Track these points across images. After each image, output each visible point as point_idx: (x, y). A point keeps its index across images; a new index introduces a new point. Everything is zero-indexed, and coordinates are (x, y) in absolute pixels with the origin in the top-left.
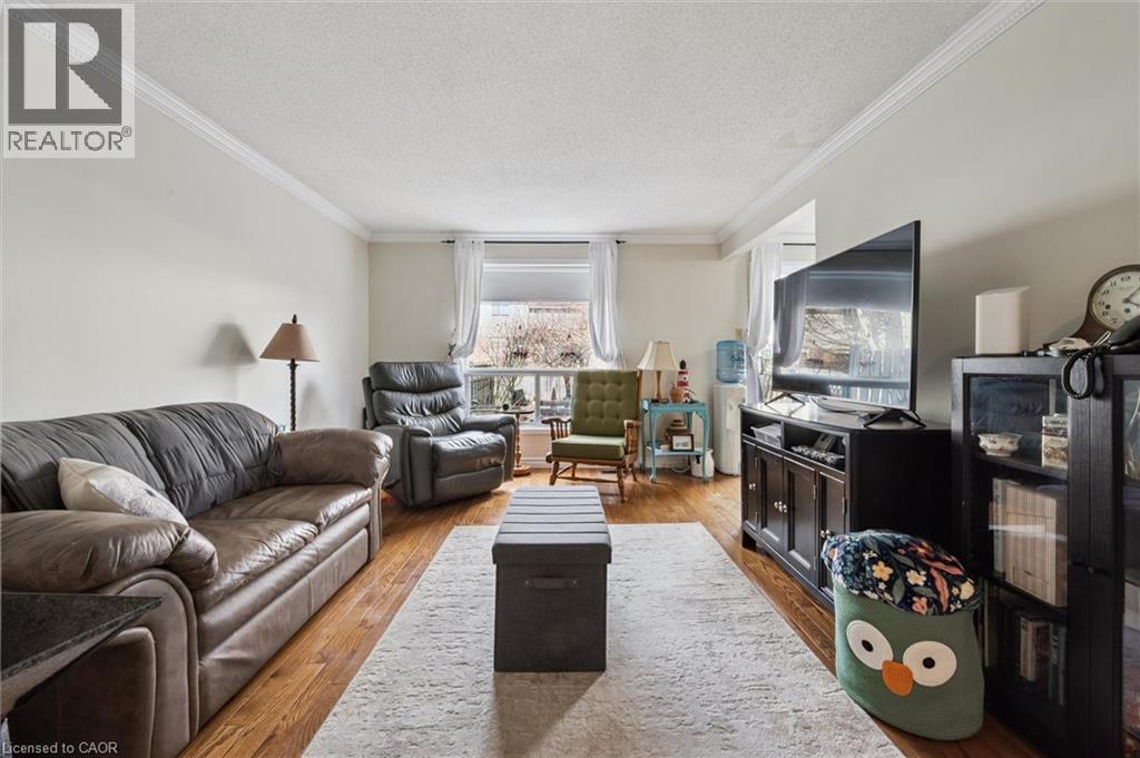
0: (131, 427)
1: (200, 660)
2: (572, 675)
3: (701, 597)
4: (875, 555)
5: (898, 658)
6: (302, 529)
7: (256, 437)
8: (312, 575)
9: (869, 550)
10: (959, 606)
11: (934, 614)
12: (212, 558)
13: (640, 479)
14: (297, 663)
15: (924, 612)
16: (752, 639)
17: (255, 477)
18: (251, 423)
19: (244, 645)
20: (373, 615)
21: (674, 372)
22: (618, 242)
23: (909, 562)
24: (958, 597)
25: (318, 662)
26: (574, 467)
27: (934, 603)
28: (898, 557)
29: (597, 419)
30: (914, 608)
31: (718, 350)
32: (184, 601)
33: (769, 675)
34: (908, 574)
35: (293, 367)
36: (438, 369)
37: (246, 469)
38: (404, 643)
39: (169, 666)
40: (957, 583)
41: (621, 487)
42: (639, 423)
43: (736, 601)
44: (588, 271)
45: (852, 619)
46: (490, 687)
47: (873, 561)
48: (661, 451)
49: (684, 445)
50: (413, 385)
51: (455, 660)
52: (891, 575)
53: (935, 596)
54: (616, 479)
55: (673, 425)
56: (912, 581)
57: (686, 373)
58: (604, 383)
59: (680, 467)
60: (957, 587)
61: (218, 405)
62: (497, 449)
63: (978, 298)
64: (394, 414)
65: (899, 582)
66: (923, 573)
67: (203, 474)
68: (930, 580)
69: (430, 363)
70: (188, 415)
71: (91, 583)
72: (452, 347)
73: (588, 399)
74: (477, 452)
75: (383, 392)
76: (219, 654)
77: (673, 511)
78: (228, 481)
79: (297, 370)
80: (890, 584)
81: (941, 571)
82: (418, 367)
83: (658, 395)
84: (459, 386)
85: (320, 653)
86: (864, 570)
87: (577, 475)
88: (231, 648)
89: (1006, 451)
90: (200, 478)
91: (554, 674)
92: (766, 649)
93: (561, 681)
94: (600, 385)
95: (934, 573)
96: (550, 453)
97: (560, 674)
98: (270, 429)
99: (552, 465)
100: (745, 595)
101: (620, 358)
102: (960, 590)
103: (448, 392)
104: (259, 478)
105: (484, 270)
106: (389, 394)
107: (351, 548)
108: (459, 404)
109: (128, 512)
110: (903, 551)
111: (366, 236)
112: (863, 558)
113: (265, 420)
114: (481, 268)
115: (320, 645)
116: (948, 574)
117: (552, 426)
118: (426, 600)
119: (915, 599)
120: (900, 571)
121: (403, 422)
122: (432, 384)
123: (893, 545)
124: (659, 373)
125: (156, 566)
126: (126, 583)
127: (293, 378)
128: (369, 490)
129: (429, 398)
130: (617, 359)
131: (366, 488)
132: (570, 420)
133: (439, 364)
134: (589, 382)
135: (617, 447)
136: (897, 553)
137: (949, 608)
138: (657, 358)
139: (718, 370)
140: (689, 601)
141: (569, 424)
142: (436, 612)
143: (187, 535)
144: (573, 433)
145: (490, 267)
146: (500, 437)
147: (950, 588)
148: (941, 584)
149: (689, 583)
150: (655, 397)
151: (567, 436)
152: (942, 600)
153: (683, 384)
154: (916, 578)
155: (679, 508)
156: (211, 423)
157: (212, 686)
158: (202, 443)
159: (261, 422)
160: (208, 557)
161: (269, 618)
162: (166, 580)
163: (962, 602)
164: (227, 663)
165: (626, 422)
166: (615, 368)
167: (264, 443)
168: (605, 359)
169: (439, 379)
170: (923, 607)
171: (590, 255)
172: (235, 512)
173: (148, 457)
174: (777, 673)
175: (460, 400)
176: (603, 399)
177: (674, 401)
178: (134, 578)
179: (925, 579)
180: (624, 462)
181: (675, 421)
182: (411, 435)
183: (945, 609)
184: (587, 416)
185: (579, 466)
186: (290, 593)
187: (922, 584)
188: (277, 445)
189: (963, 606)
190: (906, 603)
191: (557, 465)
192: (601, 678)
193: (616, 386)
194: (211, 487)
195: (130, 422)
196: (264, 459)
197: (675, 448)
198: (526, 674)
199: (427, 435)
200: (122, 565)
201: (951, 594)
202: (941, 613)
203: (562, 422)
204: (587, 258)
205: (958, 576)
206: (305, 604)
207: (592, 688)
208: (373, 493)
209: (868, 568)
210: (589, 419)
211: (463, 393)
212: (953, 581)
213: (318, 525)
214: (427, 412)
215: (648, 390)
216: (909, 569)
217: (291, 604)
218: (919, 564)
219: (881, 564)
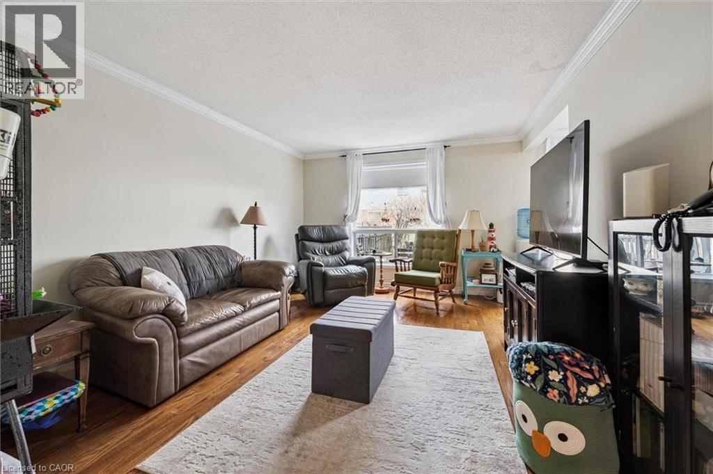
0: (176, 256)
1: (180, 358)
2: (349, 402)
3: (454, 376)
4: (530, 357)
5: (541, 430)
6: (237, 308)
7: (230, 262)
8: (242, 331)
9: (528, 353)
10: (587, 401)
11: (565, 403)
12: (184, 313)
13: (458, 301)
14: (229, 371)
15: (556, 400)
16: (473, 406)
17: (228, 282)
18: (229, 255)
19: (202, 357)
20: (269, 355)
21: (484, 231)
22: (445, 147)
23: (554, 365)
24: (584, 394)
25: (237, 372)
26: (415, 291)
27: (565, 394)
28: (546, 360)
29: (428, 261)
30: (548, 396)
31: (518, 215)
32: (172, 331)
33: (469, 428)
34: (550, 372)
35: (255, 228)
36: (335, 229)
37: (224, 277)
38: (277, 371)
39: (165, 357)
40: (585, 384)
41: (437, 305)
42: (454, 264)
43: (476, 382)
44: (425, 167)
45: (519, 399)
46: (305, 399)
47: (528, 361)
48: (474, 283)
49: (490, 280)
50: (320, 238)
51: (296, 383)
52: (536, 372)
53: (565, 390)
54: (434, 299)
55: (484, 267)
56: (551, 377)
57: (494, 231)
58: (434, 238)
59: (491, 295)
60: (584, 386)
61: (215, 246)
62: (361, 276)
63: (624, 175)
64: (310, 254)
65: (541, 377)
66: (562, 373)
67: (204, 278)
68: (564, 380)
69: (331, 226)
70: (202, 251)
71: (131, 316)
72: (345, 217)
73: (423, 248)
74: (348, 277)
75: (304, 242)
76: (190, 358)
77: (468, 323)
78: (215, 282)
79: (257, 230)
80: (534, 377)
81: (574, 374)
82: (324, 228)
83: (473, 246)
84: (347, 239)
85: (240, 368)
86: (521, 366)
87: (417, 296)
88: (196, 357)
89: (641, 291)
90: (202, 280)
91: (340, 400)
92: (479, 413)
93: (342, 404)
94: (431, 239)
95: (569, 374)
96: (393, 280)
97: (344, 401)
98: (239, 259)
99: (395, 288)
100: (486, 380)
101: (446, 221)
102: (587, 389)
103: (340, 242)
104: (231, 282)
105: (362, 171)
106: (307, 243)
107: (267, 321)
108: (346, 249)
109: (159, 291)
110: (552, 357)
111: (302, 157)
112: (522, 357)
113: (237, 254)
114: (361, 170)
115: (242, 364)
116: (580, 376)
117: (396, 264)
118: (298, 353)
119: (549, 389)
120: (544, 369)
121: (314, 259)
122: (332, 238)
123: (546, 352)
124: (473, 231)
125: (158, 313)
126: (146, 318)
127: (255, 234)
128: (279, 293)
129: (329, 245)
130: (445, 222)
131: (277, 291)
132: (411, 261)
133: (335, 226)
134: (424, 237)
135: (434, 279)
136: (548, 358)
137: (577, 401)
138: (470, 221)
139: (518, 230)
140: (444, 377)
141: (411, 263)
142: (299, 359)
143: (173, 302)
144: (413, 269)
145: (366, 169)
146: (365, 269)
147: (578, 387)
148: (572, 383)
149: (451, 367)
150: (470, 248)
151: (409, 270)
152: (571, 394)
153: (491, 239)
154: (555, 376)
155: (475, 322)
156: (210, 255)
157: (186, 372)
158: (205, 263)
159: (234, 256)
160: (181, 313)
161: (217, 347)
162: (163, 320)
163: (588, 398)
164: (193, 362)
165: (440, 263)
166: (444, 229)
167: (234, 266)
168: (437, 222)
169: (335, 235)
170: (555, 397)
171: (426, 157)
172: (214, 297)
173: (182, 269)
174: (476, 428)
175: (347, 247)
176: (433, 248)
177: (482, 250)
178: (149, 317)
179: (561, 377)
180: (438, 289)
181: (487, 264)
182: (312, 265)
183: (573, 401)
184: (422, 258)
185: (418, 290)
186: (229, 338)
187: (557, 380)
188: (240, 267)
189: (590, 402)
190: (544, 392)
191: (398, 287)
192: (366, 407)
193: (441, 240)
194: (207, 284)
195: (176, 253)
196: (233, 273)
197: (483, 282)
198: (325, 396)
199: (322, 266)
200: (143, 310)
201: (579, 391)
202: (571, 403)
203: (405, 262)
204: (425, 158)
205: (589, 379)
206: (238, 344)
207: (356, 411)
208: (282, 295)
209: (523, 365)
210: (424, 260)
211: (350, 243)
212: (581, 382)
213: (244, 306)
214: (328, 253)
215: (464, 243)
216: (552, 369)
217: (231, 344)
218: (560, 366)
219: (532, 363)
